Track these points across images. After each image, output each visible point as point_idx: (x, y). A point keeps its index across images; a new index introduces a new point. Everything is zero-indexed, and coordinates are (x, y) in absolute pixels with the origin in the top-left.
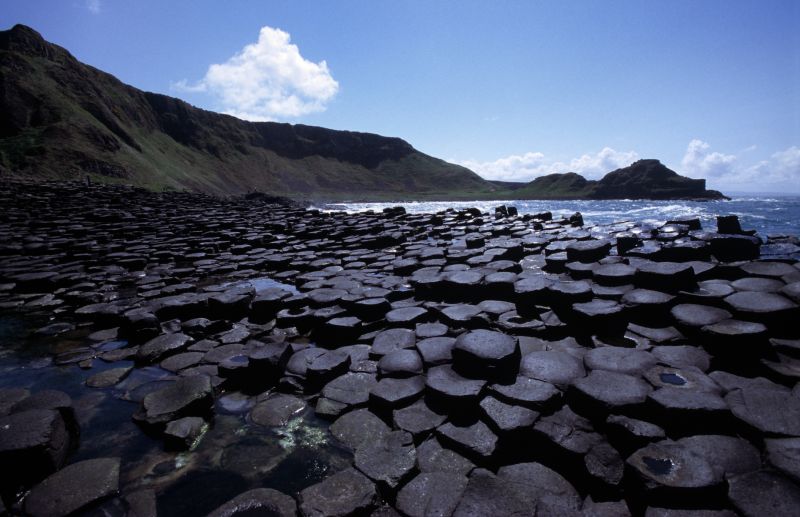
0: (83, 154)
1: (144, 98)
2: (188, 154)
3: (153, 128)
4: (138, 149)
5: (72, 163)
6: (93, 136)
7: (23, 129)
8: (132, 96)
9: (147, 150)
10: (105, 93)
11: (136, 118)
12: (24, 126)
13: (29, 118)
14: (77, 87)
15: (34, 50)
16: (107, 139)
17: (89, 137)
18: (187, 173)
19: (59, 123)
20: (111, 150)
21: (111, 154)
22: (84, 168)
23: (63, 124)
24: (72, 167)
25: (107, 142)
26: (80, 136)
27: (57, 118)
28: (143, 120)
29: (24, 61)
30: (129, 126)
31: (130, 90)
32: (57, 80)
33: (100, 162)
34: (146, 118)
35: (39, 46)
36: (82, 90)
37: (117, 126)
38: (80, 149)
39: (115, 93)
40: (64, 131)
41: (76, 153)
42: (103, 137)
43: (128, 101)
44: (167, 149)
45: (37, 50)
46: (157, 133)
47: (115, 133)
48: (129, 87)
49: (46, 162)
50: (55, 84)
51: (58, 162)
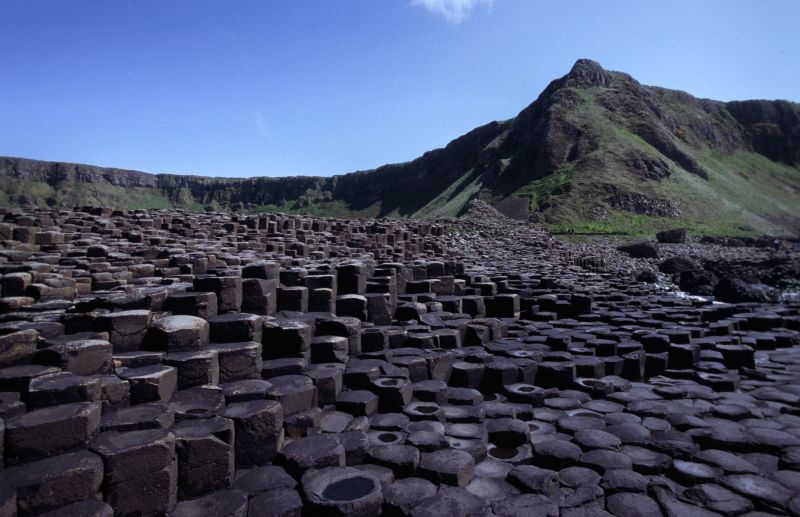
0: (614, 188)
1: (725, 111)
2: (791, 178)
3: (734, 147)
4: (703, 175)
5: (599, 200)
6: (634, 163)
7: (559, 166)
8: (708, 111)
9: (717, 175)
10: (669, 113)
11: (709, 137)
12: (560, 163)
13: (568, 152)
14: (629, 109)
15: (589, 81)
16: (651, 164)
17: (627, 165)
18: (786, 203)
19: (594, 153)
20: (654, 178)
21: (653, 183)
22: (613, 205)
23: (599, 153)
24: (597, 205)
25: (651, 169)
26: (615, 165)
27: (594, 146)
28: (719, 138)
29: (575, 93)
30: (697, 147)
31: (705, 105)
32: (606, 106)
33: (636, 196)
34: (725, 135)
35: (595, 75)
36: (635, 112)
37: (674, 148)
38: (613, 181)
39: (683, 111)
40: (598, 160)
41: (605, 186)
42: (646, 162)
43: (699, 117)
44: (754, 173)
45: (593, 81)
46: (739, 152)
47: (669, 156)
48: (705, 100)
49: (569, 201)
50: (603, 109)
51: (582, 200)
